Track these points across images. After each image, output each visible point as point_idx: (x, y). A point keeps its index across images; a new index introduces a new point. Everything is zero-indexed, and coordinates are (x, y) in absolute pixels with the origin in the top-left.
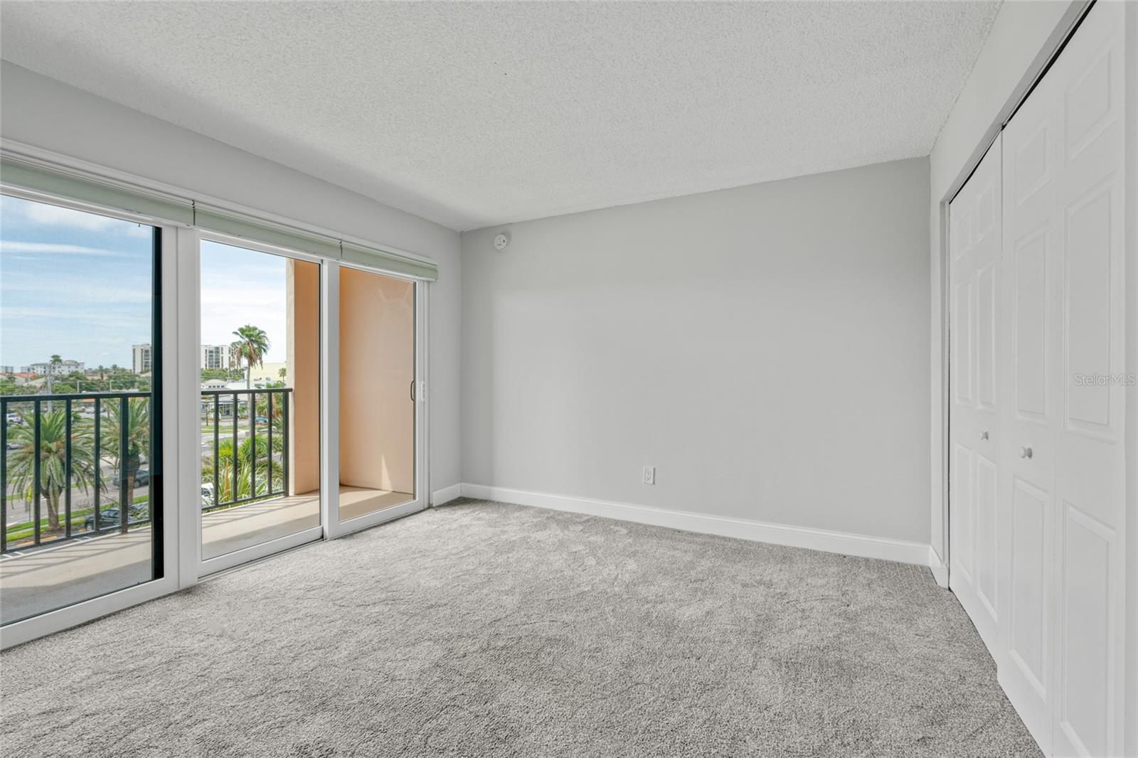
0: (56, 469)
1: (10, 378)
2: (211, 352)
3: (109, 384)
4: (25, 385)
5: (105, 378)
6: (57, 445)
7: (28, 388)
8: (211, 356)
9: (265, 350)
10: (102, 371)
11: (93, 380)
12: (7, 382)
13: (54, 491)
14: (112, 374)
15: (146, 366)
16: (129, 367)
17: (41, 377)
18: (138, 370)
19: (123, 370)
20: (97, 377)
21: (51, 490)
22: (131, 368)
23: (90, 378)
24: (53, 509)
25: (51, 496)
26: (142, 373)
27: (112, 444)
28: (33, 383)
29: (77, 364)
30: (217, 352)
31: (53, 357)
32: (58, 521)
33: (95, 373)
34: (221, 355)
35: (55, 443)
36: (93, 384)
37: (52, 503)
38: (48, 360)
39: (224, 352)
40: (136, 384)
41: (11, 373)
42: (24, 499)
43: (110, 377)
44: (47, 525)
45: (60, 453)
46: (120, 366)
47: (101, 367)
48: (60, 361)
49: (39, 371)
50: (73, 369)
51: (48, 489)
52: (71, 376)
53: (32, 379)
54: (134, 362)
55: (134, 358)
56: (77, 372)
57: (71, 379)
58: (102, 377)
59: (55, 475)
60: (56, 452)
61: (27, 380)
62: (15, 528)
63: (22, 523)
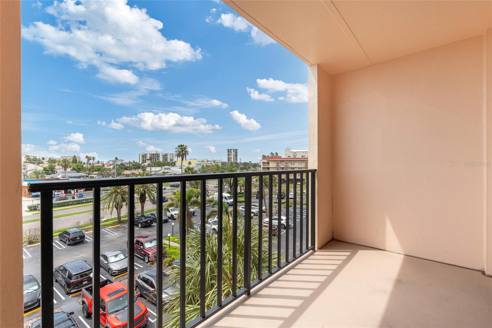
0: (120, 199)
1: (103, 165)
2: (164, 155)
3: (132, 167)
4: (107, 168)
5: (131, 165)
6: (120, 190)
7: (109, 169)
8: (164, 157)
9: (187, 154)
10: (130, 163)
11: (127, 166)
12: (102, 166)
13: (119, 207)
14: (133, 164)
15: (143, 161)
16: (138, 161)
17: (112, 165)
18: (141, 163)
19: (136, 162)
20: (129, 165)
21: (118, 207)
22: (139, 162)
23: (126, 165)
24: (119, 214)
25: (118, 209)
26: (142, 163)
27: (137, 190)
28: (109, 167)
29: (122, 161)
30: (166, 156)
31: (116, 158)
32: (120, 218)
33: (128, 163)
34: (167, 157)
35: (119, 190)
36: (127, 167)
37: (119, 212)
38: (114, 159)
39: (168, 155)
40: (141, 167)
41: (103, 164)
42: (110, 209)
43: (132, 165)
44: (117, 220)
45: (121, 193)
46: (135, 161)
47: (130, 161)
48: (118, 159)
49: (111, 163)
50: (121, 162)
51: (117, 207)
52: (121, 165)
53: (109, 166)
54: (139, 159)
55: (139, 158)
56: (122, 163)
57: (121, 166)
58: (130, 165)
59: (119, 201)
60: (120, 193)
61: (108, 166)
62: (107, 220)
63: (109, 218)
